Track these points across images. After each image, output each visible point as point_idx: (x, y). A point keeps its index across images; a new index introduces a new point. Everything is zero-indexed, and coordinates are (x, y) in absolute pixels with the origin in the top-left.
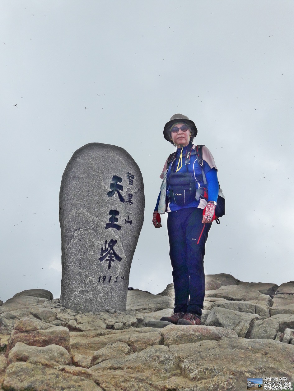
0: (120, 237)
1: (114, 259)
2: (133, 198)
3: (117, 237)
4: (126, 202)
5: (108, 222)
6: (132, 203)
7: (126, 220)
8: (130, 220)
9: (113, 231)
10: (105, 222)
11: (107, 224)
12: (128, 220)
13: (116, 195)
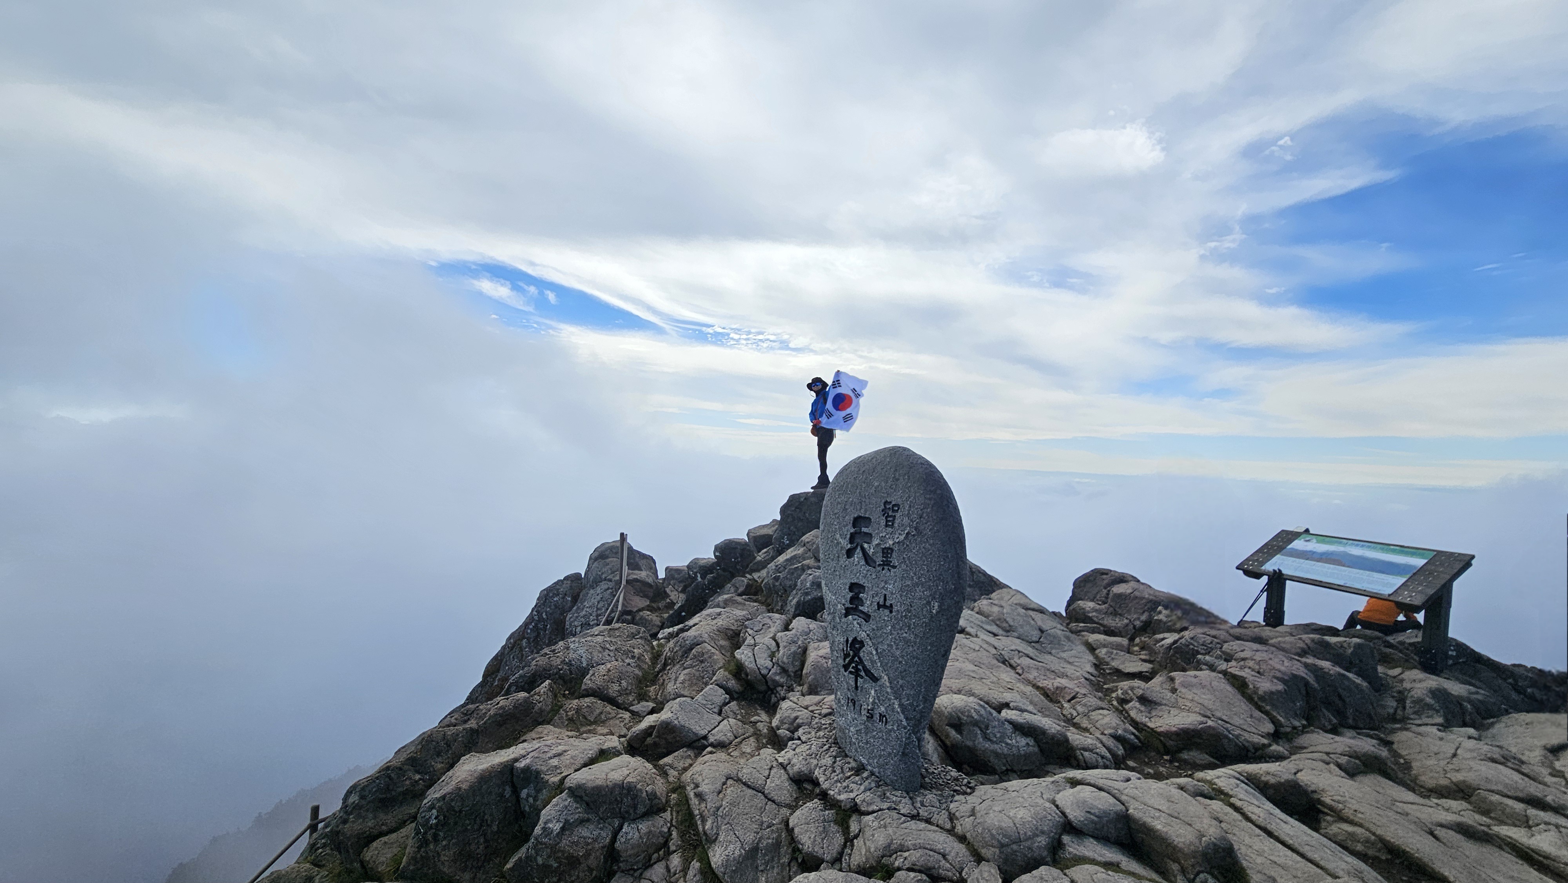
0: (868, 635)
1: (862, 673)
2: (894, 555)
3: (863, 635)
4: (879, 565)
5: (848, 605)
6: (894, 567)
7: (878, 603)
8: (888, 604)
9: (855, 622)
10: (844, 605)
11: (847, 609)
12: (885, 603)
13: (858, 554)
